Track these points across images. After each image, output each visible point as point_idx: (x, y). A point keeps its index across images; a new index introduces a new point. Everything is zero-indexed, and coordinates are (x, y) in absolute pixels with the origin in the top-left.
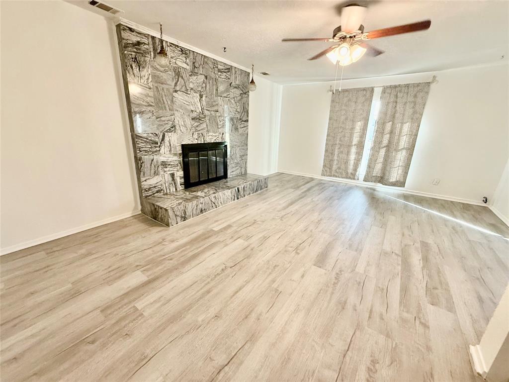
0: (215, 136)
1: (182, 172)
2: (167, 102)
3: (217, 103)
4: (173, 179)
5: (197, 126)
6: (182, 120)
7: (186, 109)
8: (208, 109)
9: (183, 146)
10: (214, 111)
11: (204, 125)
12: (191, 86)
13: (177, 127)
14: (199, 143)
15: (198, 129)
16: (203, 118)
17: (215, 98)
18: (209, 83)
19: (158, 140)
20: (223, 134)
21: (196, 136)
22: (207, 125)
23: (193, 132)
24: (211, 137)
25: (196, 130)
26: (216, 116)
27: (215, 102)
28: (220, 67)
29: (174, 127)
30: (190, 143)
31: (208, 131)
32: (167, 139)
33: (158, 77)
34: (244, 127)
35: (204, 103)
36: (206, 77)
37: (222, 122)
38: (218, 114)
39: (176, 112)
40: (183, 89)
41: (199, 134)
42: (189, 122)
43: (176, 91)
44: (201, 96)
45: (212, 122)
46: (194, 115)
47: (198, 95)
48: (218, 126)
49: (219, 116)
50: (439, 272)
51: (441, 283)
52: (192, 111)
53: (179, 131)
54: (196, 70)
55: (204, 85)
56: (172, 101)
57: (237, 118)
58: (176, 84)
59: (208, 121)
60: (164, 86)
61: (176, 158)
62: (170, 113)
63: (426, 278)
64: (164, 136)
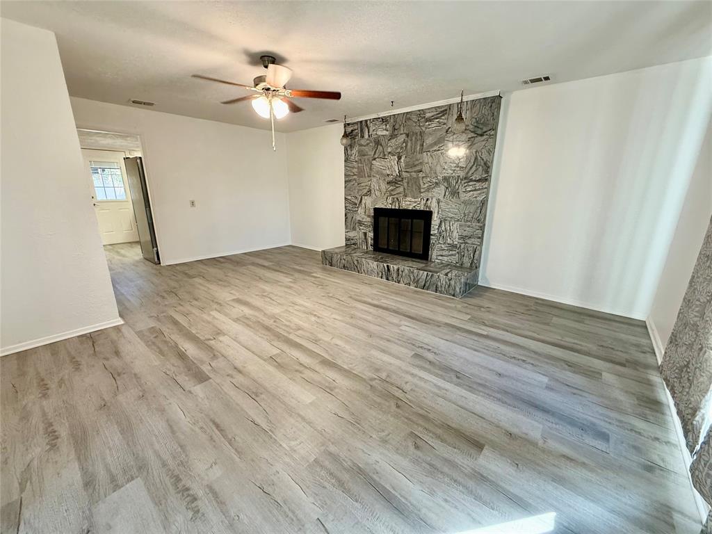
0: (415, 202)
1: (372, 234)
2: (366, 169)
3: (421, 161)
4: (366, 238)
5: (392, 190)
6: (378, 185)
7: (382, 174)
8: (408, 170)
9: (376, 210)
10: (415, 172)
11: (401, 189)
12: (389, 150)
13: (373, 192)
14: (393, 208)
15: (393, 193)
16: (400, 181)
17: (419, 156)
18: (411, 140)
19: (358, 202)
20: (428, 200)
21: (390, 201)
22: (404, 189)
23: (388, 196)
24: (408, 203)
25: (391, 195)
26: (418, 178)
27: (417, 160)
28: (428, 115)
29: (370, 191)
30: (383, 206)
31: (405, 196)
32: (363, 201)
33: (362, 151)
34: (475, 190)
35: (403, 164)
36: (407, 135)
37: (427, 185)
38: (421, 175)
39: (372, 178)
40: (381, 156)
41: (394, 198)
42: (384, 186)
43: (375, 159)
44: (399, 158)
45: (412, 185)
46: (391, 178)
47: (396, 157)
48: (420, 189)
49: (423, 177)
50: (161, 352)
51: (154, 343)
52: (388, 175)
53: (374, 195)
54: (396, 132)
55: (404, 144)
56: (371, 169)
57: (459, 176)
58: (375, 152)
59: (405, 184)
60: (366, 157)
61: (369, 219)
62: (368, 179)
63: (168, 339)
64: (361, 199)
